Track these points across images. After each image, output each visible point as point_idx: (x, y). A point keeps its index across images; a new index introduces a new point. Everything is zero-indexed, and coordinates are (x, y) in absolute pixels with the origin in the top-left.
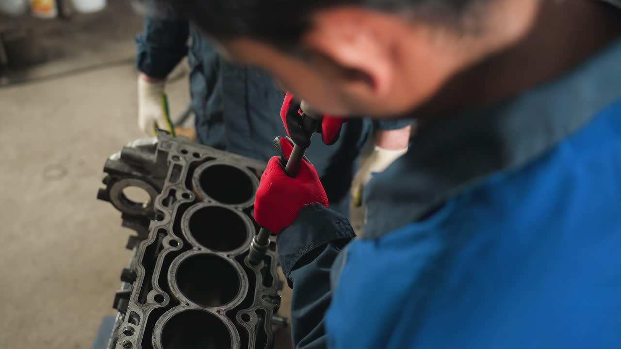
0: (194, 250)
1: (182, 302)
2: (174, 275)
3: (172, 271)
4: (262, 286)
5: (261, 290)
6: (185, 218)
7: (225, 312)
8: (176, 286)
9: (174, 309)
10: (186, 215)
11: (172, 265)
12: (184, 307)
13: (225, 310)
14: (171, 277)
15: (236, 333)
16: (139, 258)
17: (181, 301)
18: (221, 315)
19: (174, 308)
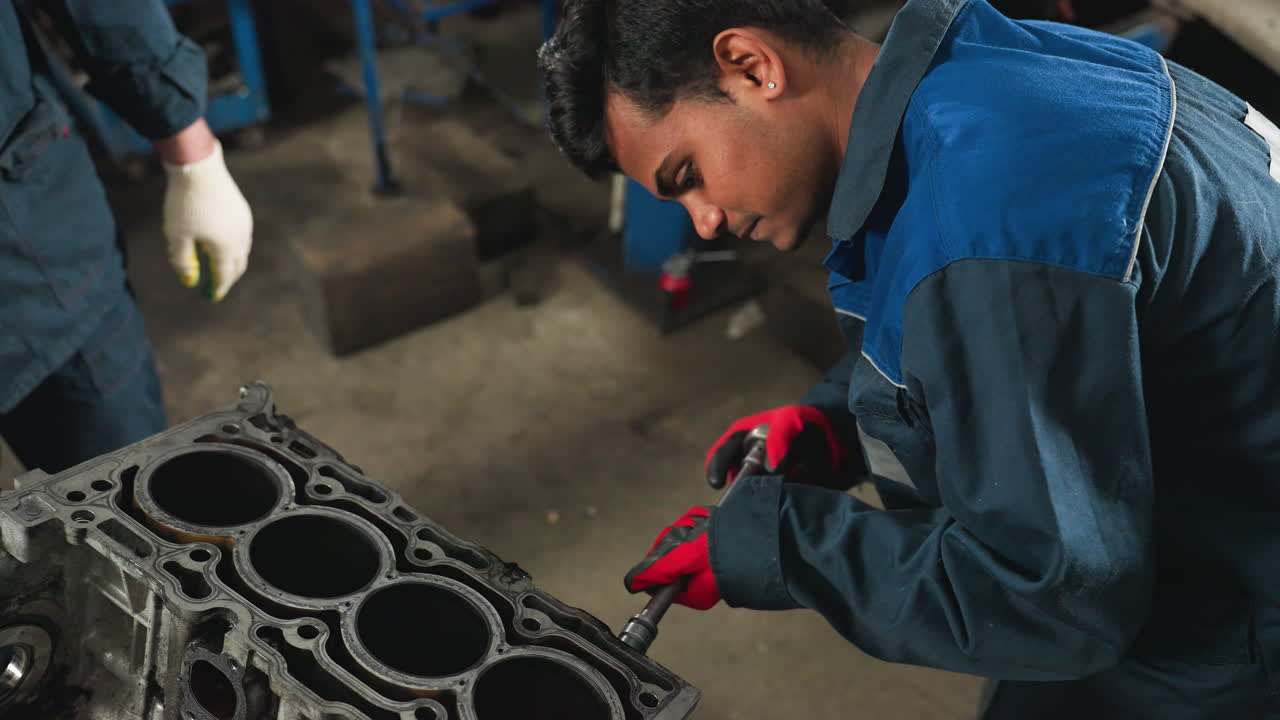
0: (345, 613)
1: (454, 688)
2: (385, 668)
3: (373, 667)
4: (480, 572)
5: (487, 578)
6: (256, 586)
7: (506, 644)
8: (412, 679)
9: (462, 706)
10: (251, 581)
11: (359, 661)
12: (464, 690)
13: (502, 641)
14: (386, 674)
15: (552, 652)
16: (311, 698)
17: (449, 688)
18: (508, 651)
19: (459, 704)
